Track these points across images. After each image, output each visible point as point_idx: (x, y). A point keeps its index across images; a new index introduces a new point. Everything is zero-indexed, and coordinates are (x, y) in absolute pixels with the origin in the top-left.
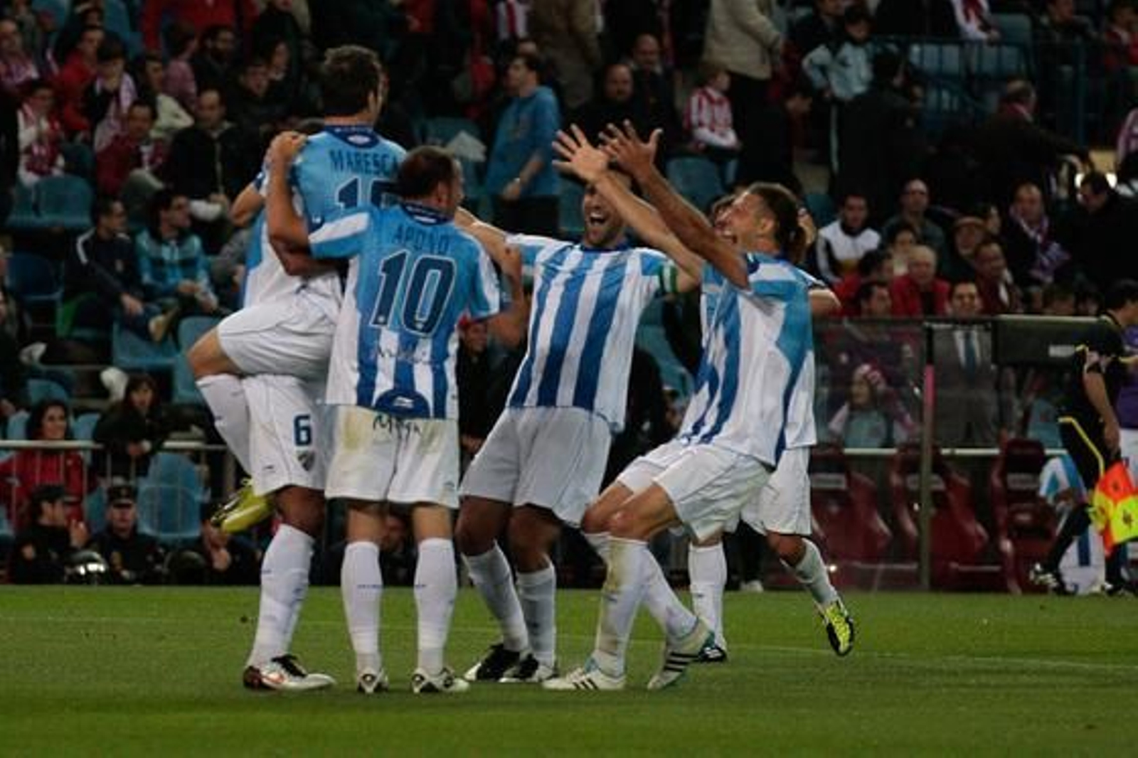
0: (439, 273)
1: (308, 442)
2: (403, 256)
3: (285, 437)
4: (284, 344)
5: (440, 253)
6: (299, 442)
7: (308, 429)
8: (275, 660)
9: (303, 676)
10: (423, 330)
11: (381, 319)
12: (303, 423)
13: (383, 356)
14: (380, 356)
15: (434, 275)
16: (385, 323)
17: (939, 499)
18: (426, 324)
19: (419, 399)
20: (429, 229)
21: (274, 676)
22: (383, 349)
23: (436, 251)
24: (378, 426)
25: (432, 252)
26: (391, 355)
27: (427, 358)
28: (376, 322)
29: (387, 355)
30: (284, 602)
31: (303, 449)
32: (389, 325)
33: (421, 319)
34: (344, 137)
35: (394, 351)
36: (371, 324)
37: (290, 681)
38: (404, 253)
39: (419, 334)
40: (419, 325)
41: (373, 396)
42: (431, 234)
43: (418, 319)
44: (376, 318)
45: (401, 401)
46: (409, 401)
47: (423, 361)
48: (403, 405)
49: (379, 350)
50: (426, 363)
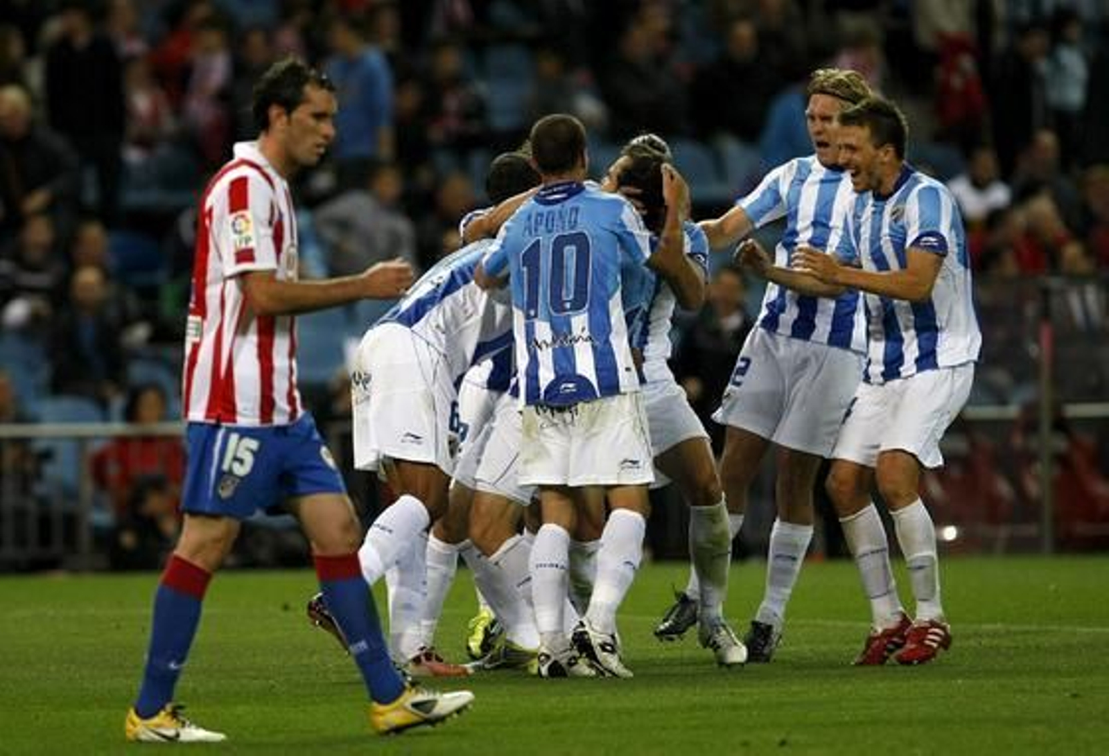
0: (574, 248)
5: (572, 228)
10: (571, 309)
11: (532, 313)
13: (540, 347)
14: (539, 351)
15: (570, 251)
16: (536, 316)
17: (1062, 460)
18: (574, 300)
19: (582, 381)
20: (557, 208)
22: (539, 341)
25: (564, 229)
26: (547, 345)
27: (586, 334)
28: (528, 318)
29: (544, 346)
32: (540, 316)
33: (568, 295)
35: (549, 340)
38: (538, 241)
39: (570, 313)
40: (568, 305)
41: (539, 389)
42: (561, 212)
43: (565, 299)
44: (527, 313)
45: (565, 388)
46: (571, 385)
47: (583, 339)
48: (568, 391)
49: (537, 343)
50: (586, 340)
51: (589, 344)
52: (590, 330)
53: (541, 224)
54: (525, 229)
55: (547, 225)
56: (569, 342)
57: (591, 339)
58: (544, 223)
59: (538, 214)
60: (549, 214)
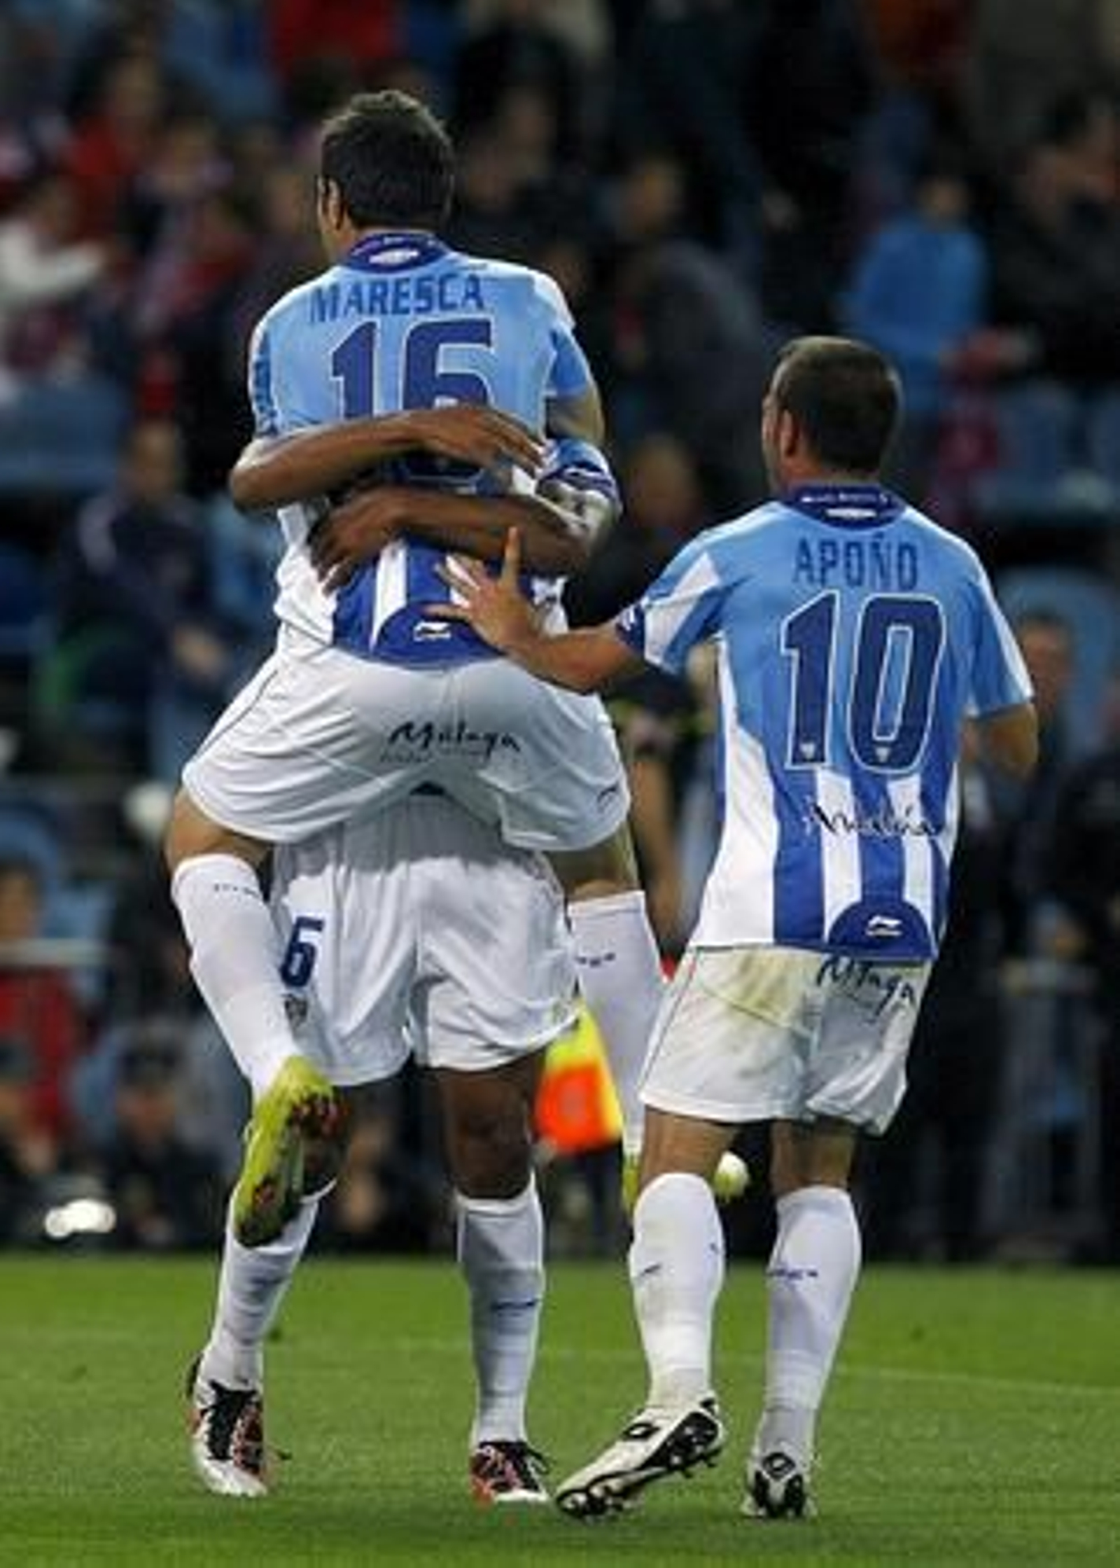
0: (907, 633)
2: (830, 600)
5: (904, 587)
10: (889, 763)
11: (809, 749)
13: (829, 827)
14: (824, 829)
15: (900, 638)
16: (819, 758)
18: (896, 746)
19: (908, 915)
20: (867, 534)
22: (829, 814)
23: (894, 582)
24: (827, 979)
25: (886, 587)
26: (848, 827)
27: (916, 820)
28: (798, 758)
29: (837, 826)
32: (828, 763)
33: (885, 740)
35: (849, 817)
36: (788, 765)
39: (889, 771)
40: (883, 753)
41: (820, 920)
42: (875, 546)
43: (879, 739)
44: (796, 749)
45: (880, 926)
46: (892, 923)
47: (913, 829)
48: (882, 932)
49: (823, 818)
50: (918, 834)
52: (926, 814)
53: (833, 564)
55: (847, 569)
56: (893, 830)
57: (926, 830)
58: (841, 563)
59: (824, 545)
60: (849, 545)
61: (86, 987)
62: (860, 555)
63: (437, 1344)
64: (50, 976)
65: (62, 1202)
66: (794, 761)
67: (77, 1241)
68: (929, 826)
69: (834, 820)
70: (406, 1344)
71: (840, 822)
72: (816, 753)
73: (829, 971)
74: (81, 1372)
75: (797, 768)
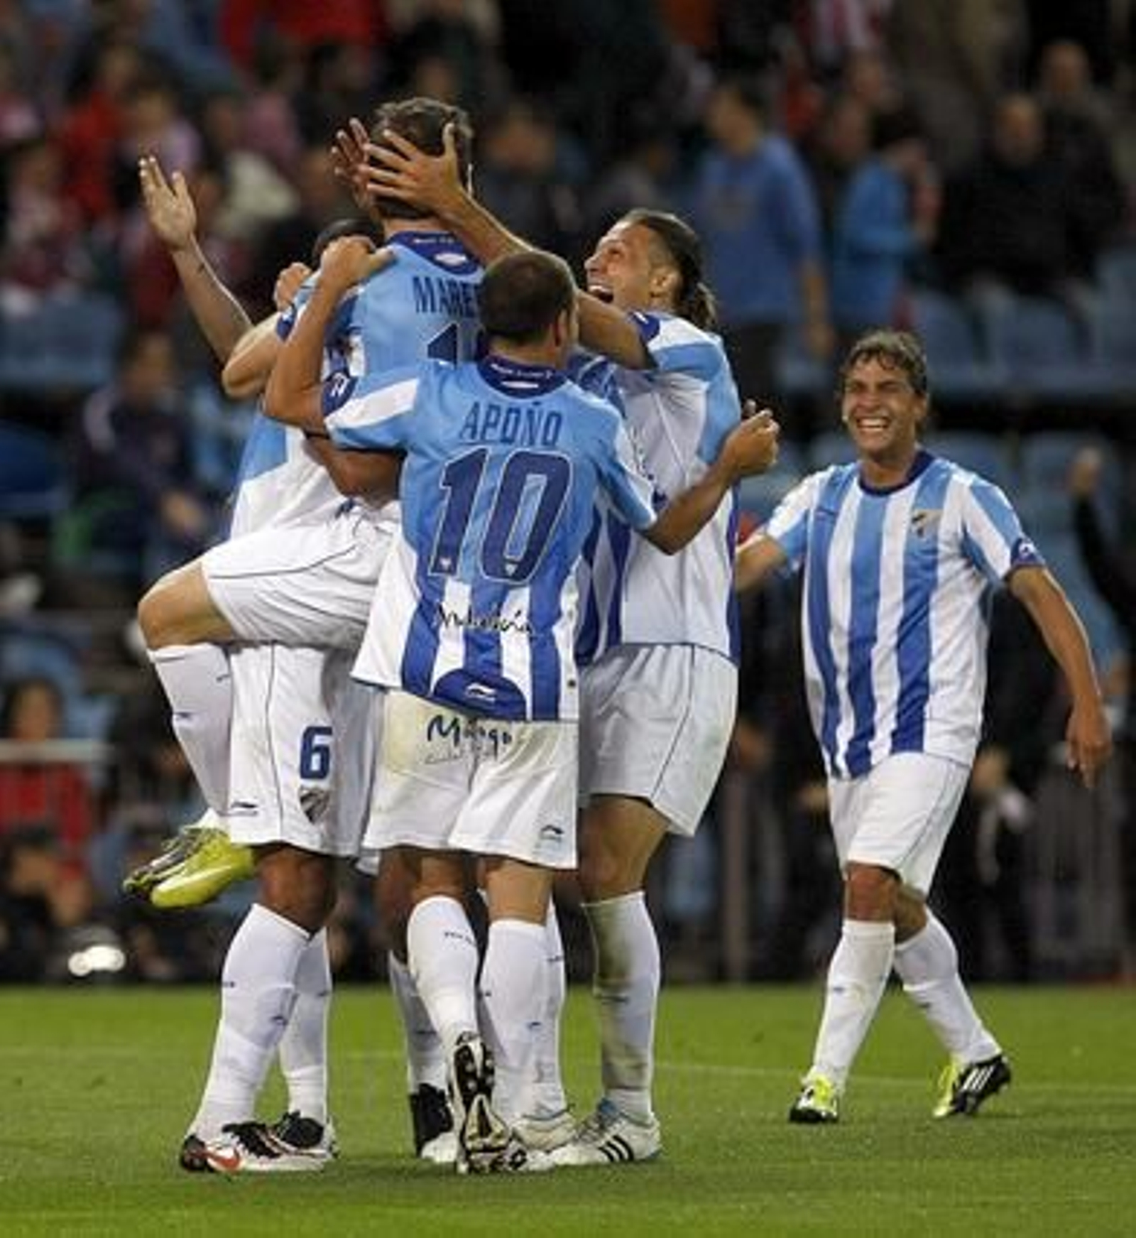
0: (544, 478)
1: (322, 774)
3: (285, 763)
4: (322, 595)
6: (305, 772)
7: (324, 751)
8: (226, 1129)
9: (272, 1155)
10: (513, 576)
11: (446, 563)
12: (318, 740)
16: (452, 571)
18: (520, 564)
19: (508, 688)
20: (528, 402)
21: (228, 1154)
22: (447, 611)
23: (539, 440)
24: (435, 734)
25: (532, 444)
26: (458, 623)
27: (522, 621)
29: (452, 623)
30: (252, 1037)
31: (311, 784)
32: (457, 574)
33: (513, 557)
34: (428, 253)
35: (463, 615)
36: (431, 571)
37: (251, 1161)
38: (483, 452)
39: (513, 583)
40: (511, 569)
41: (430, 677)
42: (530, 413)
43: (508, 557)
44: (437, 561)
45: (476, 690)
46: (488, 690)
47: (516, 627)
50: (521, 629)
51: (524, 636)
52: (530, 616)
53: (495, 424)
54: (467, 426)
55: (505, 429)
57: (528, 629)
58: (500, 427)
59: (491, 407)
60: (510, 411)
61: (95, 778)
62: (517, 420)
63: (382, 1054)
64: (67, 769)
65: (83, 947)
66: (434, 570)
67: (94, 978)
68: (531, 626)
69: (450, 615)
70: (357, 1055)
71: (452, 619)
72: (450, 567)
73: (435, 729)
74: (99, 1081)
75: (435, 574)
